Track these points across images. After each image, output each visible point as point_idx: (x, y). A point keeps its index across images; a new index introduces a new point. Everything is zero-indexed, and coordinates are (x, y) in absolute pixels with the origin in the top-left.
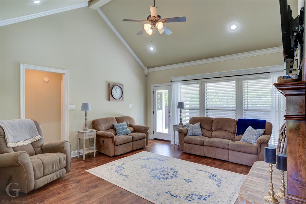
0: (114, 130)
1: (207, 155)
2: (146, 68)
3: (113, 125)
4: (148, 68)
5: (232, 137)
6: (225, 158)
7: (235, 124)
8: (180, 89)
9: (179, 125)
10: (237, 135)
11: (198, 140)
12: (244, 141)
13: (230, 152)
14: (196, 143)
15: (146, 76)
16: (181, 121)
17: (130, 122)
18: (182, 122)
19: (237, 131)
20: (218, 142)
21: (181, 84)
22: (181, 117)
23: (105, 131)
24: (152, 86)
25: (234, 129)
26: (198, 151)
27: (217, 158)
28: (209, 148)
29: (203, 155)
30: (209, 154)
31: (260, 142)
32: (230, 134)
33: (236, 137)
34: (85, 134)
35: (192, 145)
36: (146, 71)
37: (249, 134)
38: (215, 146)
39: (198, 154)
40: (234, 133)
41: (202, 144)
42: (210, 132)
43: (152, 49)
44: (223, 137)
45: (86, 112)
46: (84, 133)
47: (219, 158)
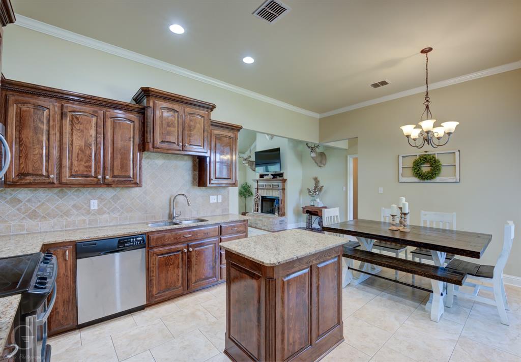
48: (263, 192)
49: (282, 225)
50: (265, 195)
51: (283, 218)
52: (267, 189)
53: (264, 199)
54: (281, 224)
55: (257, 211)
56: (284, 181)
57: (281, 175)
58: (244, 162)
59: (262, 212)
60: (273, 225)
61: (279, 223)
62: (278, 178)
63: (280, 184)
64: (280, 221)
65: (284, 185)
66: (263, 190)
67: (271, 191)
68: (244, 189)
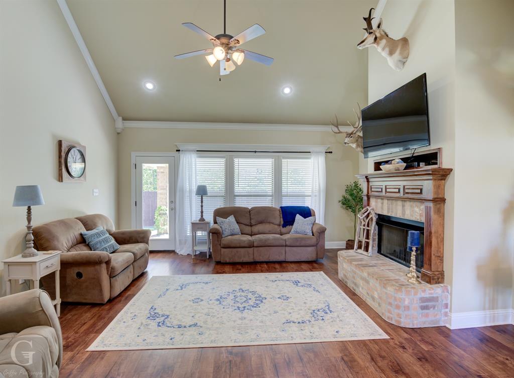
0: (85, 246)
1: (257, 259)
2: (121, 118)
3: (81, 235)
4: (124, 119)
5: (278, 230)
6: (282, 258)
7: (278, 213)
8: (195, 163)
9: (198, 222)
10: (283, 227)
11: (245, 241)
12: (297, 232)
13: (287, 249)
14: (243, 245)
15: (118, 133)
16: (202, 216)
17: (107, 226)
18: (204, 217)
19: (282, 223)
20: (273, 239)
21: (196, 155)
22: (202, 209)
23: (69, 250)
24: (133, 154)
25: (279, 219)
26: (245, 256)
27: (271, 260)
28: (261, 248)
29: (252, 260)
30: (261, 258)
31: (319, 231)
32: (276, 226)
33: (284, 230)
34: (37, 264)
35: (236, 249)
36: (120, 124)
37: (302, 224)
38: (269, 245)
39: (244, 261)
40: (280, 225)
41: (251, 246)
42: (250, 228)
43: (150, 86)
44: (269, 231)
45: (29, 209)
46: (36, 262)
47: (274, 260)
48: (380, 205)
49: (431, 311)
50: (385, 213)
51: (435, 290)
52: (389, 198)
53: (384, 221)
54: (423, 308)
55: (367, 249)
56: (444, 174)
57: (431, 158)
58: (347, 140)
59: (379, 251)
60: (398, 307)
61: (417, 304)
62: (423, 167)
63: (428, 186)
64: (423, 300)
65: (439, 188)
66: (379, 200)
67: (400, 203)
68: (351, 195)
